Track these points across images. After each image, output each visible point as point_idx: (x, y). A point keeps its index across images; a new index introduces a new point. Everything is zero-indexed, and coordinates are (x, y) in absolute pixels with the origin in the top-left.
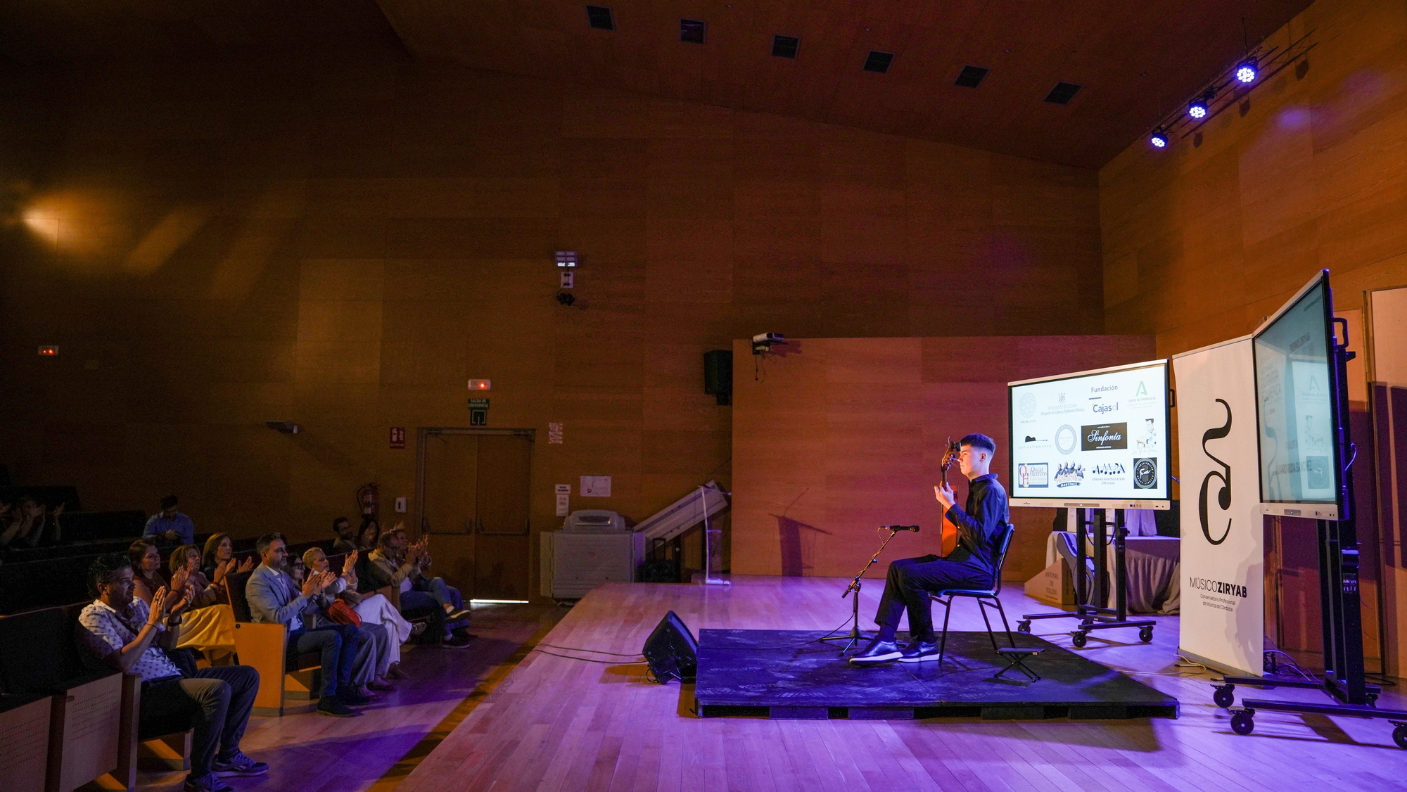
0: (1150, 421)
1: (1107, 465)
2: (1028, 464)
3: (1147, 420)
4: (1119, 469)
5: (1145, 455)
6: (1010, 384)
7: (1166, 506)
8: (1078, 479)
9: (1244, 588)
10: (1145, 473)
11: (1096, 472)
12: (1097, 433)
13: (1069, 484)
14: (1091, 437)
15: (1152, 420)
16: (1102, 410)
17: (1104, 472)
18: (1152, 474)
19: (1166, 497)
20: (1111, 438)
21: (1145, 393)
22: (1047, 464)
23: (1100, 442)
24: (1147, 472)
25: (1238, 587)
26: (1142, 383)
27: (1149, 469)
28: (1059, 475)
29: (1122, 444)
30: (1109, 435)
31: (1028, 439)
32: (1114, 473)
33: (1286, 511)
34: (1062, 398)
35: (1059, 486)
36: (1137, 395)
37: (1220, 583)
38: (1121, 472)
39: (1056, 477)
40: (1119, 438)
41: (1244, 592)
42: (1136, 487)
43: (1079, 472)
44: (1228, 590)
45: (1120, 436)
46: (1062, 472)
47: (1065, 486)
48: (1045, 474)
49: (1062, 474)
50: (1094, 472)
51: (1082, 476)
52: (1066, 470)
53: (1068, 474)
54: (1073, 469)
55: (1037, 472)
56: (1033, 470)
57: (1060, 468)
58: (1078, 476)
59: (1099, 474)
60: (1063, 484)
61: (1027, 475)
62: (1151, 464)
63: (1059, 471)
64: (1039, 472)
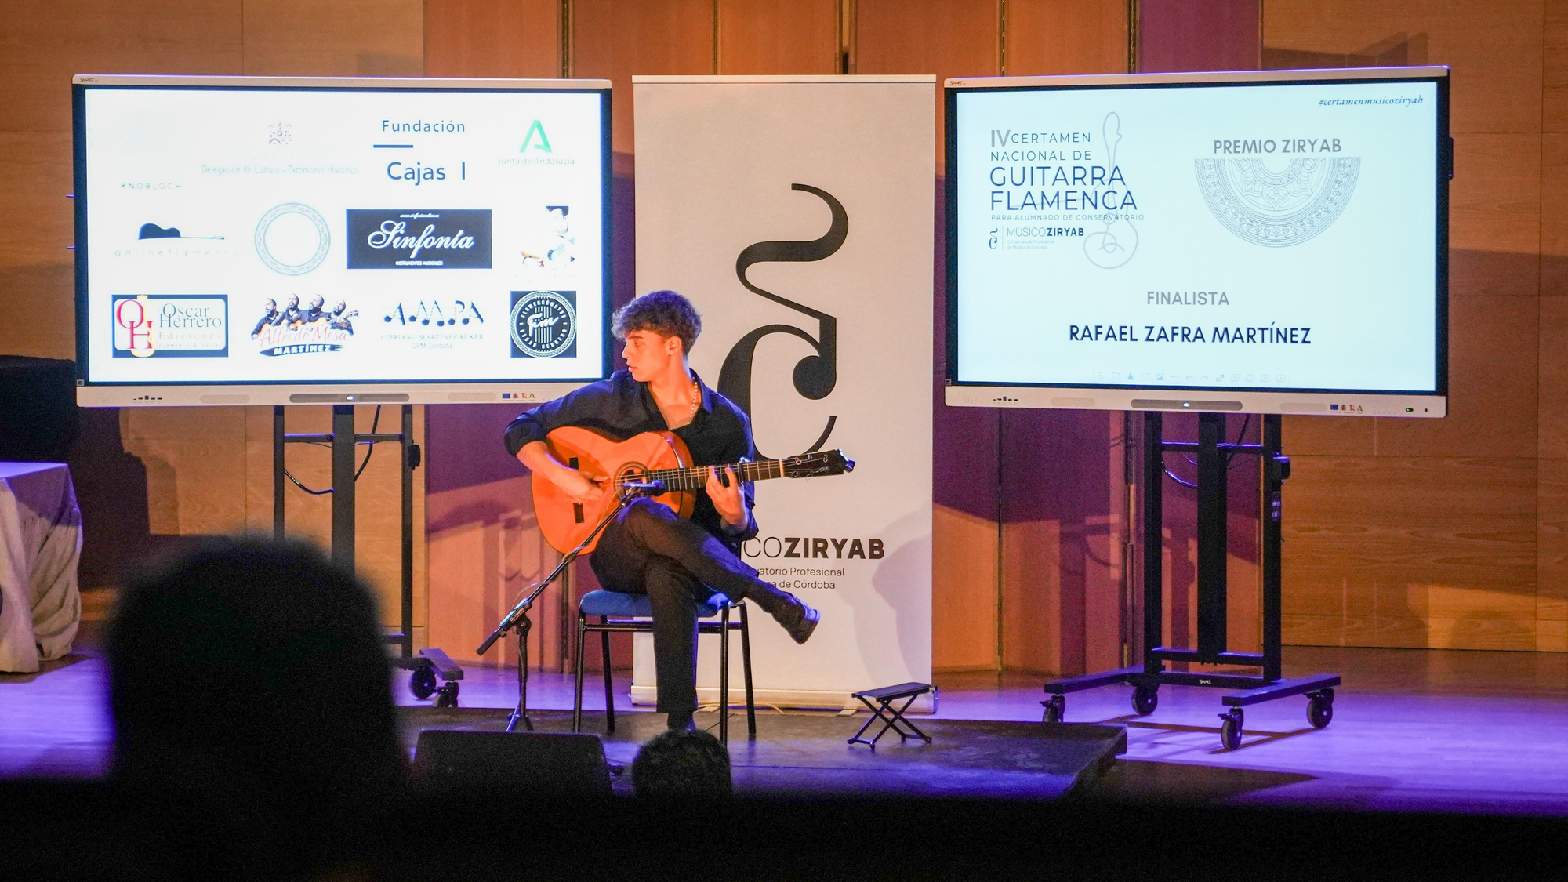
0: (559, 211)
1: (429, 305)
2: (151, 297)
3: (551, 208)
4: (468, 313)
5: (543, 282)
6: (77, 79)
8: (337, 336)
9: (872, 542)
10: (541, 324)
11: (396, 319)
12: (399, 227)
13: (303, 349)
14: (378, 238)
15: (565, 210)
16: (415, 175)
17: (419, 320)
18: (562, 327)
20: (444, 242)
21: (547, 146)
22: (225, 298)
23: (409, 250)
24: (551, 322)
25: (857, 542)
26: (538, 125)
27: (555, 313)
28: (266, 327)
29: (479, 256)
30: (436, 234)
31: (150, 231)
32: (452, 322)
33: (1135, 402)
34: (280, 136)
35: (270, 352)
36: (523, 150)
37: (794, 541)
38: (474, 319)
39: (258, 330)
40: (468, 242)
41: (872, 549)
42: (516, 352)
44: (823, 550)
45: (470, 239)
46: (278, 318)
47: (289, 352)
48: (217, 323)
49: (279, 323)
50: (388, 319)
51: (347, 329)
52: (291, 313)
53: (299, 322)
54: (316, 312)
55: (186, 317)
56: (169, 310)
57: (270, 307)
58: (333, 328)
59: (404, 323)
60: (284, 348)
61: (147, 324)
62: (560, 305)
63: (269, 316)
64: (193, 317)
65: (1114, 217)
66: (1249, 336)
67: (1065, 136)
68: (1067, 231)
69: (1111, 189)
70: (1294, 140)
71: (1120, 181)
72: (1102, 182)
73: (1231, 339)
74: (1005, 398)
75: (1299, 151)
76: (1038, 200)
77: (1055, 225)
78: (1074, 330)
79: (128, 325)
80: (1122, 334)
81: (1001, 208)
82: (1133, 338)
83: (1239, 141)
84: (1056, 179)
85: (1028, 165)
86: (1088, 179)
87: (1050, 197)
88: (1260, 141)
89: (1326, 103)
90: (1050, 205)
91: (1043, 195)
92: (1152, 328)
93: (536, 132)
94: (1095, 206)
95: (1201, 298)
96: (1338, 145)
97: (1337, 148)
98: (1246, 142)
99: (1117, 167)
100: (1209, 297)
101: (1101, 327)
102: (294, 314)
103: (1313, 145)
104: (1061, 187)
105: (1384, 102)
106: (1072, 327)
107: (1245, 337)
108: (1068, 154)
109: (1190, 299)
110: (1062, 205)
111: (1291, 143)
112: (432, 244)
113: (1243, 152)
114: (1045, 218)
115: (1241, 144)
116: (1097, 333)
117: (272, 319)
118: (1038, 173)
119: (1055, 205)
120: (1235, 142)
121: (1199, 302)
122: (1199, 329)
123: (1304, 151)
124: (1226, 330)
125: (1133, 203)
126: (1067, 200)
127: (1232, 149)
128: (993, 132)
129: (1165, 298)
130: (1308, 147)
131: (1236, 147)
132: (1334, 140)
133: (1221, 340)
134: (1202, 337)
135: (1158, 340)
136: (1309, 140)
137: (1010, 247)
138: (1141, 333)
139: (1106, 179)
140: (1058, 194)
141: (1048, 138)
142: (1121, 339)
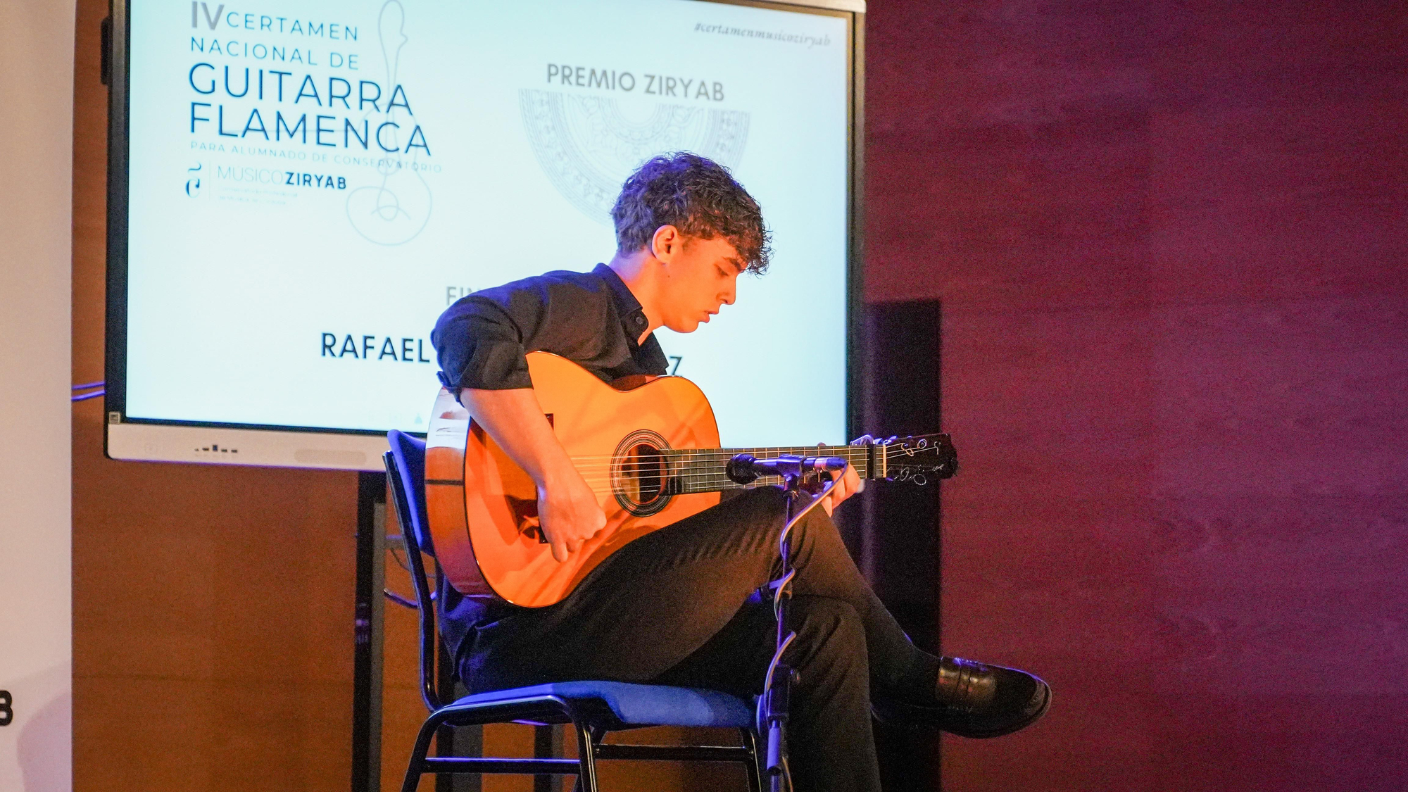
65: (395, 165)
67: (316, 26)
68: (319, 180)
69: (390, 121)
70: (661, 78)
71: (405, 110)
72: (377, 107)
74: (215, 447)
75: (667, 94)
76: (271, 125)
77: (299, 169)
78: (329, 341)
80: (403, 351)
81: (207, 131)
82: (423, 357)
83: (583, 69)
84: (300, 94)
85: (254, 65)
86: (353, 99)
87: (292, 121)
88: (614, 73)
89: (705, 28)
90: (291, 136)
91: (279, 117)
94: (365, 145)
96: (720, 91)
97: (718, 96)
98: (593, 72)
99: (399, 87)
101: (373, 338)
103: (686, 87)
104: (309, 107)
105: (780, 37)
106: (325, 335)
108: (321, 58)
110: (311, 136)
111: (656, 81)
113: (590, 85)
114: (283, 154)
115: (586, 73)
116: (366, 347)
118: (271, 82)
119: (299, 134)
120: (578, 69)
123: (674, 95)
125: (425, 146)
126: (319, 130)
127: (573, 79)
128: (195, 5)
130: (679, 89)
131: (578, 77)
132: (715, 84)
136: (682, 81)
137: (222, 198)
139: (383, 102)
140: (304, 119)
141: (288, 25)
142: (405, 359)
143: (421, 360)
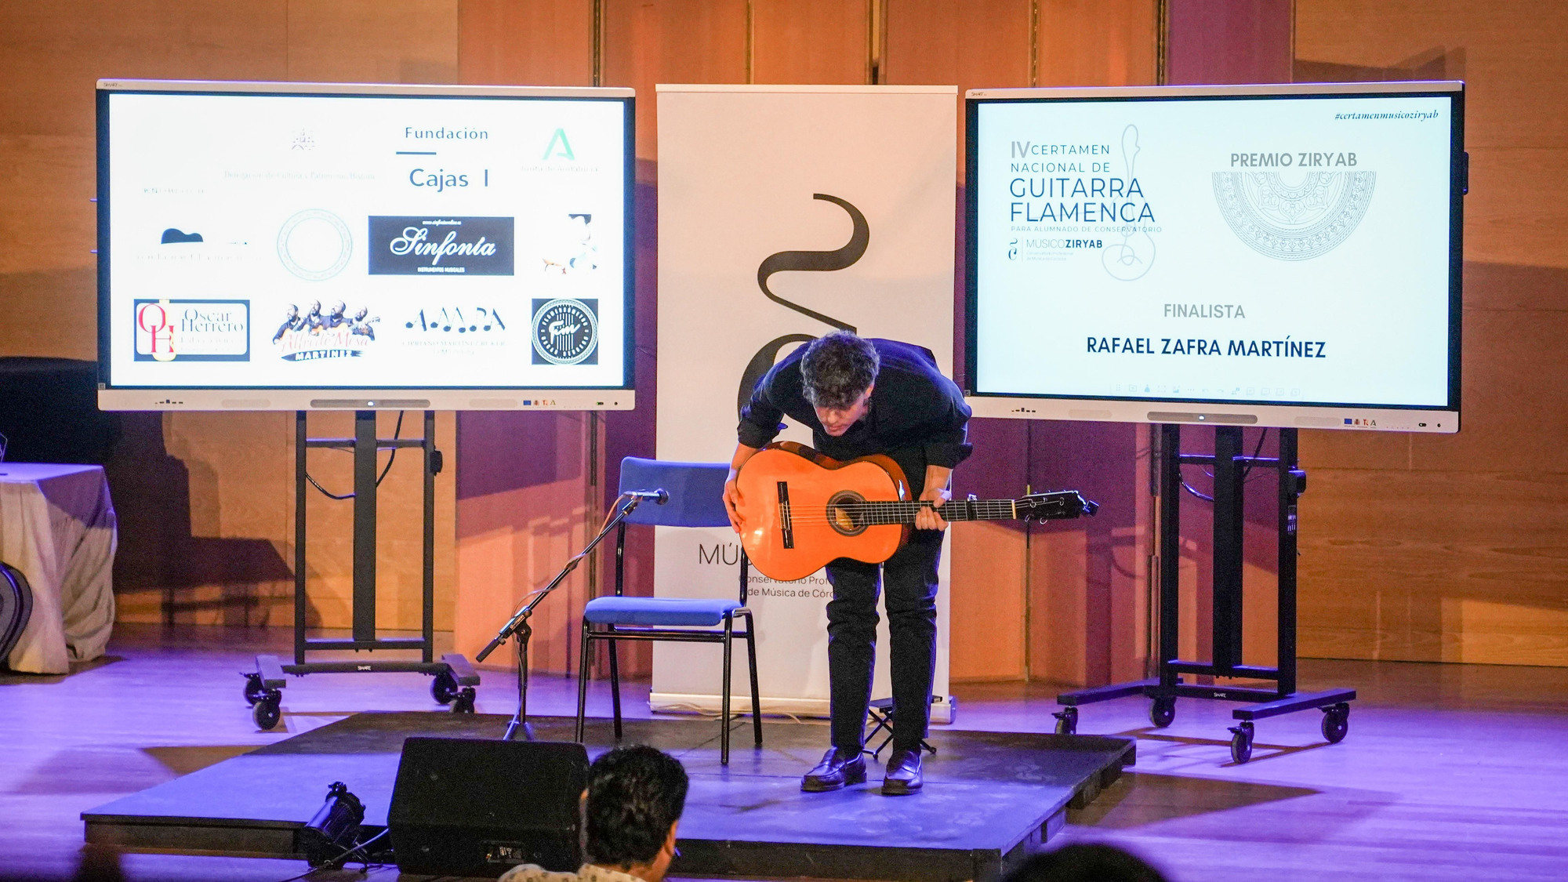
0: (582, 219)
1: (451, 312)
2: (173, 301)
3: (573, 216)
4: (490, 320)
5: (565, 291)
6: (101, 84)
7: (627, 401)
8: (359, 342)
10: (563, 331)
11: (418, 326)
12: (421, 234)
13: (324, 354)
14: (400, 245)
15: (587, 218)
16: (439, 182)
17: (441, 327)
18: (584, 333)
19: (620, 383)
20: (466, 249)
21: (570, 153)
22: (247, 303)
23: (431, 257)
24: (572, 329)
26: (562, 133)
27: (577, 321)
28: (288, 332)
29: (501, 263)
30: (458, 241)
31: (172, 236)
32: (473, 329)
33: (1151, 414)
34: (303, 142)
35: (292, 358)
36: (545, 158)
38: (495, 326)
39: (280, 335)
40: (490, 249)
42: (537, 359)
43: (361, 325)
45: (493, 245)
46: (300, 323)
47: (310, 357)
48: (239, 327)
49: (301, 328)
50: (409, 325)
51: (369, 335)
52: (313, 318)
53: (321, 327)
54: (337, 318)
55: (207, 321)
56: (192, 315)
57: (292, 313)
58: (354, 333)
59: (425, 329)
60: (305, 354)
61: (168, 329)
62: (581, 312)
63: (290, 321)
64: (215, 322)
65: (1132, 229)
66: (1264, 350)
67: (1084, 148)
68: (1086, 243)
69: (1129, 202)
70: (1310, 154)
71: (1139, 194)
72: (1121, 194)
73: (1247, 352)
74: (1023, 410)
75: (1315, 165)
76: (1057, 212)
77: (1074, 237)
78: (1092, 342)
79: (150, 330)
80: (1138, 346)
81: (1020, 219)
82: (1150, 350)
83: (1256, 155)
84: (1075, 191)
85: (1047, 176)
86: (1106, 191)
87: (1069, 209)
88: (1277, 155)
89: (1343, 117)
90: (1069, 217)
91: (1062, 206)
92: (1168, 341)
93: (559, 139)
94: (1114, 219)
95: (1217, 311)
96: (1353, 159)
97: (1352, 162)
98: (1262, 155)
99: (1135, 180)
100: (1225, 310)
101: (1119, 339)
102: (316, 320)
103: (1329, 159)
104: (1080, 198)
105: (1399, 116)
106: (1089, 339)
107: (1260, 351)
108: (1087, 167)
109: (1206, 312)
110: (1081, 216)
111: (1307, 157)
112: (455, 251)
113: (1260, 165)
114: (1064, 229)
115: (1258, 157)
116: (1114, 345)
117: (293, 324)
118: (1057, 185)
119: (1074, 216)
120: (1252, 155)
121: (1215, 315)
122: (1215, 342)
123: (1320, 165)
124: (1241, 343)
125: (1151, 216)
126: (1086, 212)
127: (1249, 162)
128: (1013, 143)
129: (1181, 310)
130: (1324, 161)
131: (1252, 160)
132: (1350, 154)
133: (1237, 353)
134: (1218, 350)
135: (1174, 353)
136: (1325, 154)
137: (1029, 259)
138: (1157, 346)
139: (1125, 191)
140: (1076, 206)
141: (1067, 149)
142: (1138, 351)
143: (1149, 352)
